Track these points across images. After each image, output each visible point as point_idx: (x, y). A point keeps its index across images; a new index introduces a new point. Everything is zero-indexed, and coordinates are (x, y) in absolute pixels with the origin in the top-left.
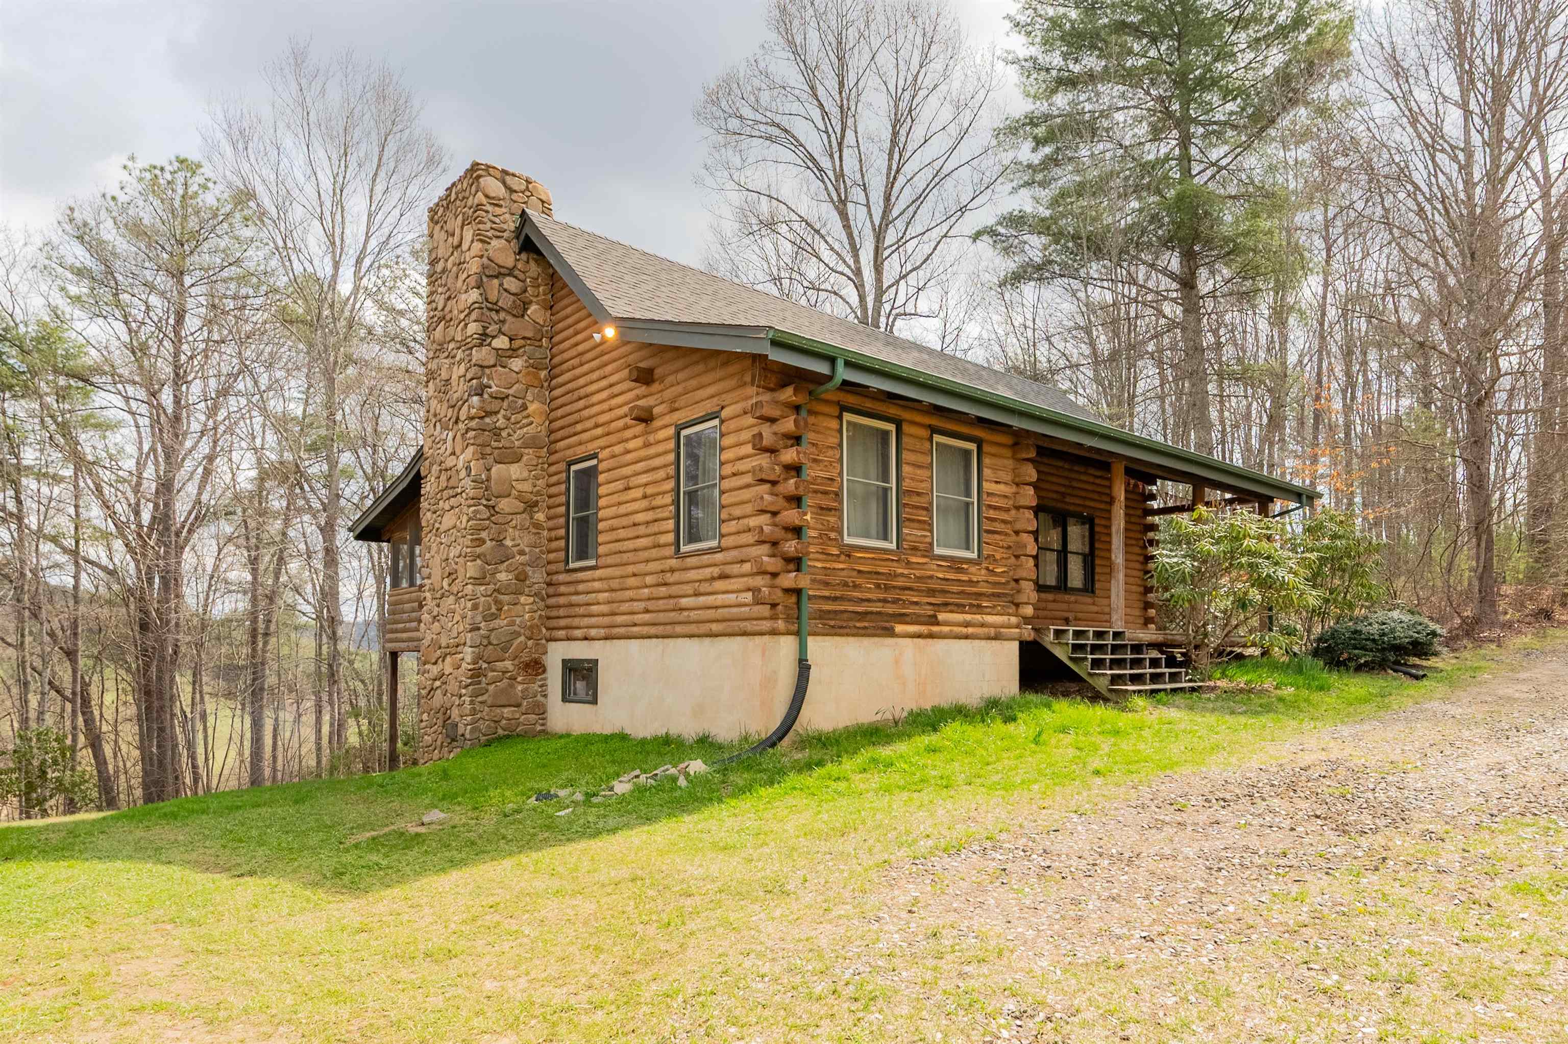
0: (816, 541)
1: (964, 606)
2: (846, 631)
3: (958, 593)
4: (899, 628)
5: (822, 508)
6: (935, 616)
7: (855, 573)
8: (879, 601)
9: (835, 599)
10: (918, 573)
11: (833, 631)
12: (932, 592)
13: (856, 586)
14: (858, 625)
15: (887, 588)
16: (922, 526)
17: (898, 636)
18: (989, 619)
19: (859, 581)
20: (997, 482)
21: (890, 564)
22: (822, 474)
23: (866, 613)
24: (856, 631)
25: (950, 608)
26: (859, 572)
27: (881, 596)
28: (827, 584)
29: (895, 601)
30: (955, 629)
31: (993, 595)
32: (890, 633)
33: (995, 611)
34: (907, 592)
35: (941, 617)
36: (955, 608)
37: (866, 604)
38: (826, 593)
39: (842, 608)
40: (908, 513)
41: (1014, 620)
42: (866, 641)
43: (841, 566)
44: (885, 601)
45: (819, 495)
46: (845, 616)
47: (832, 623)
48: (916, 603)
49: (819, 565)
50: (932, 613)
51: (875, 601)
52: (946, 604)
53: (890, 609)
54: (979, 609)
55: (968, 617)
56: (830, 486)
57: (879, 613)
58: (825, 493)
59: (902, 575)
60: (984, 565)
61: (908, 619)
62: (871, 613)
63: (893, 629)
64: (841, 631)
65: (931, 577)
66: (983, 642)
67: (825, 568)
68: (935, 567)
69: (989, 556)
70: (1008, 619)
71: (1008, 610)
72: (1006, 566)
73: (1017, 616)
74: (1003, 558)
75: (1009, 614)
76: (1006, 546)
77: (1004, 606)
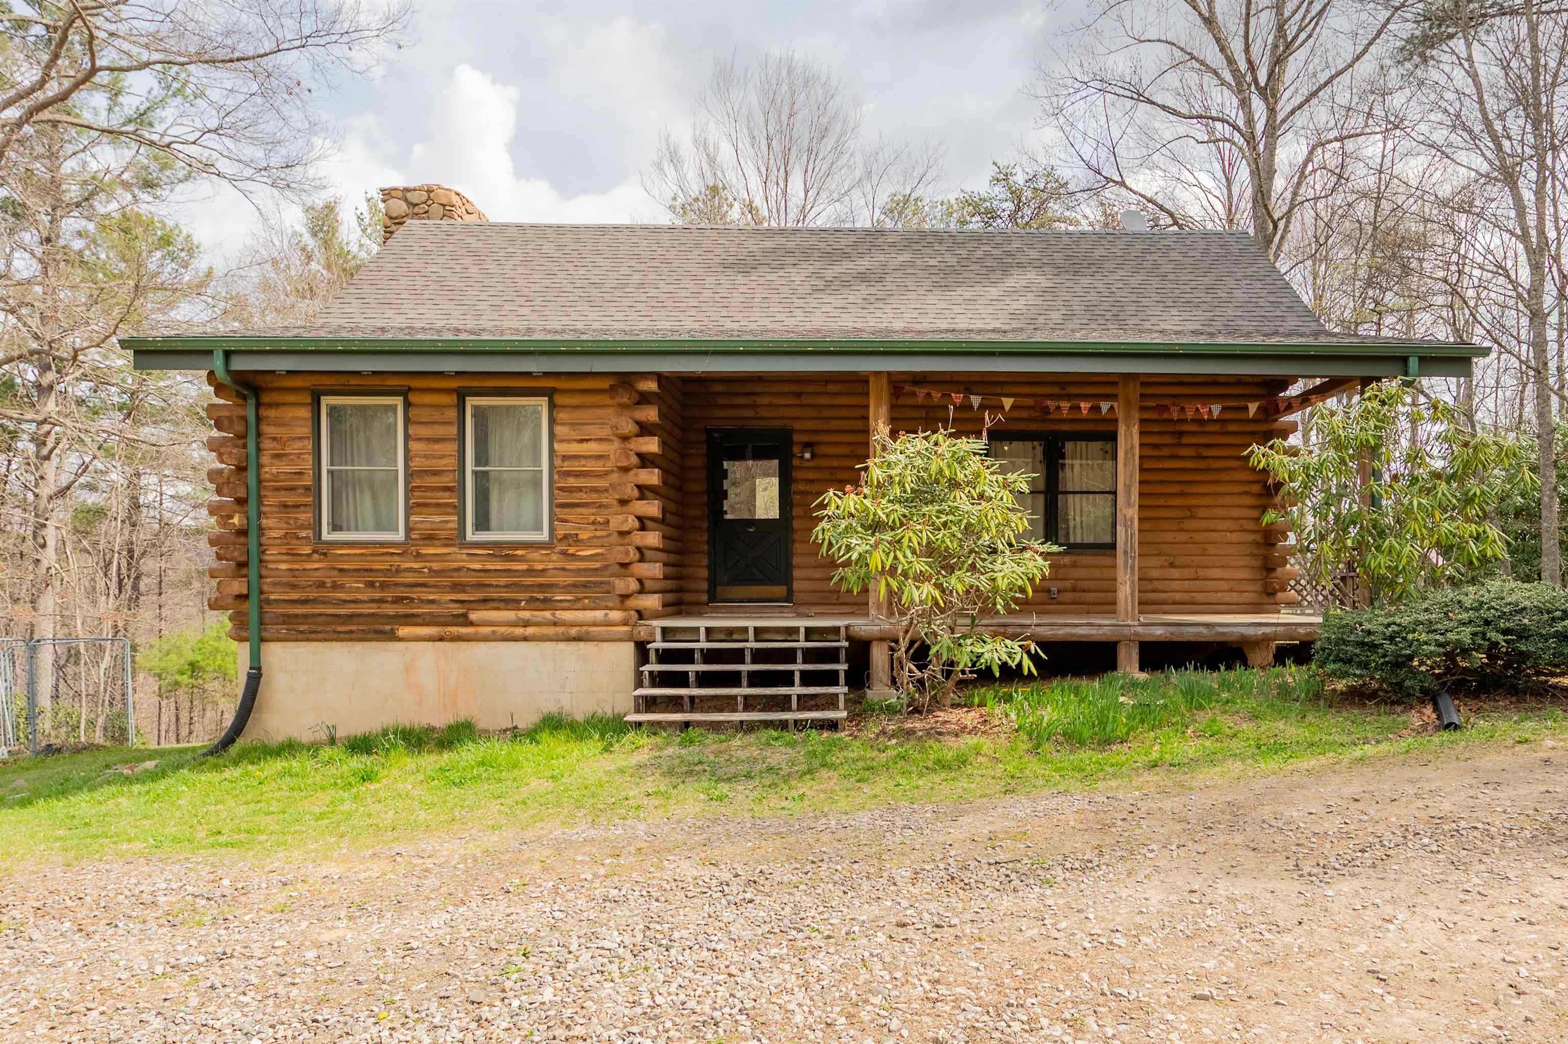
0: (278, 542)
1: (519, 601)
2: (320, 636)
3: (506, 586)
4: (403, 631)
5: (286, 506)
6: (465, 616)
7: (336, 573)
8: (372, 601)
9: (305, 602)
10: (435, 566)
11: (300, 636)
12: (457, 587)
13: (335, 587)
14: (340, 629)
15: (384, 586)
16: (441, 510)
17: (400, 639)
18: (568, 615)
19: (340, 580)
20: (582, 441)
21: (388, 558)
22: (288, 469)
23: (351, 616)
24: (335, 636)
25: (491, 605)
26: (341, 570)
27: (377, 595)
28: (294, 587)
29: (397, 600)
30: (502, 630)
31: (574, 585)
32: (392, 637)
33: (579, 605)
34: (415, 589)
35: (474, 616)
36: (502, 605)
37: (352, 605)
38: (295, 596)
39: (318, 611)
40: (419, 497)
41: (616, 615)
42: (359, 647)
43: (316, 565)
44: (382, 601)
45: (283, 492)
46: (320, 619)
47: (302, 628)
48: (433, 602)
49: (284, 566)
50: (461, 611)
51: (365, 602)
52: (485, 601)
53: (390, 610)
54: (547, 605)
55: (526, 615)
56: (300, 480)
57: (373, 615)
58: (293, 489)
59: (410, 570)
60: (558, 549)
61: (419, 620)
62: (360, 615)
63: (392, 631)
64: (314, 636)
65: (459, 569)
66: (562, 646)
67: (291, 570)
68: (464, 557)
69: (566, 537)
70: (606, 615)
71: (603, 604)
72: (603, 546)
73: (625, 610)
74: (596, 537)
75: (607, 608)
76: (601, 520)
77: (597, 598)
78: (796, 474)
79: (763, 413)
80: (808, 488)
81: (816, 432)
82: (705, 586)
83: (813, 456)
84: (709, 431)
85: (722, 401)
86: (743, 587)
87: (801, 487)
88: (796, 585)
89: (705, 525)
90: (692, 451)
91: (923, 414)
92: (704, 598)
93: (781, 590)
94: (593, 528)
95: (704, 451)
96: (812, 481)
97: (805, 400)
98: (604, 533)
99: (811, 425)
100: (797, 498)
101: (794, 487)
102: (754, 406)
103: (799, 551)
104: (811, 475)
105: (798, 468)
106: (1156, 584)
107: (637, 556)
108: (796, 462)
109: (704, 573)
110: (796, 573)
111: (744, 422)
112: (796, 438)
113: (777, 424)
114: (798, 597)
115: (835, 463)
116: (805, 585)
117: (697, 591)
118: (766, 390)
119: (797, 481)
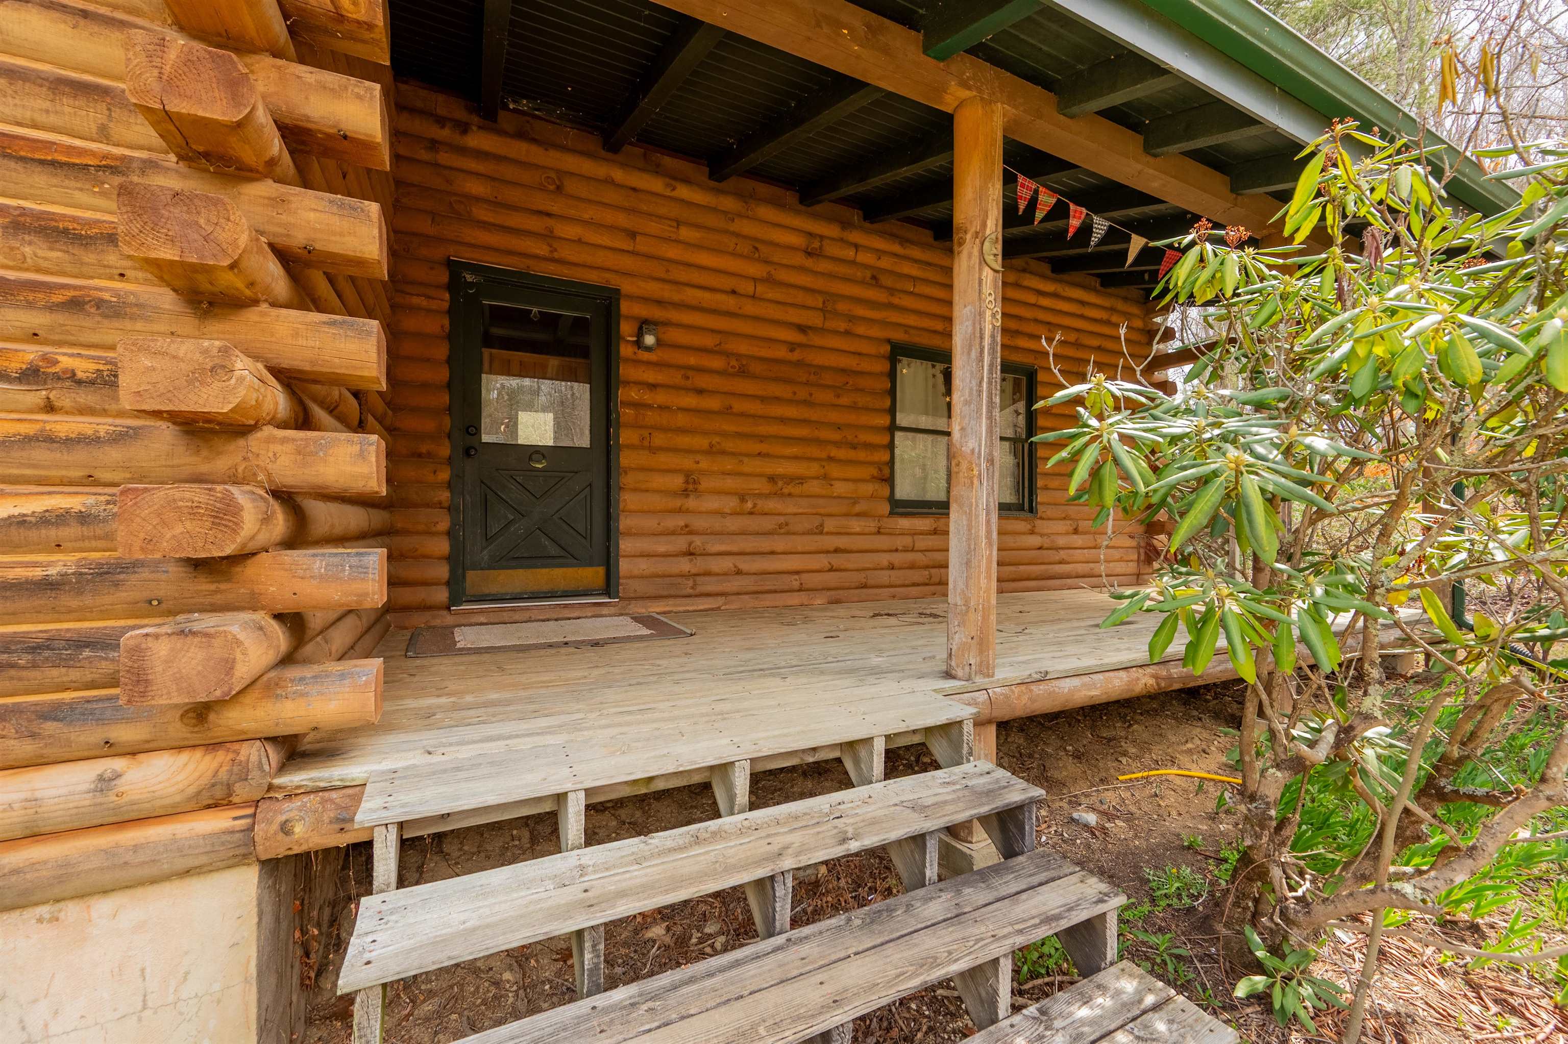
41: (160, 775)
70: (105, 782)
71: (93, 735)
72: (90, 481)
73: (213, 746)
74: (49, 439)
75: (110, 749)
76: (84, 367)
77: (52, 713)
78: (626, 371)
79: (566, 252)
80: (647, 397)
81: (659, 302)
82: (443, 571)
83: (659, 343)
84: (454, 268)
85: (482, 213)
86: (521, 572)
87: (634, 394)
88: (624, 566)
89: (445, 451)
90: (416, 300)
91: (819, 302)
92: (442, 595)
93: (594, 575)
94: (36, 397)
95: (446, 305)
96: (653, 387)
97: (642, 245)
98: (103, 426)
99: (652, 289)
100: (627, 413)
101: (623, 394)
102: (548, 236)
103: (631, 507)
104: (651, 376)
105: (627, 360)
106: (1063, 554)
107: (280, 524)
108: (626, 350)
109: (443, 546)
110: (626, 545)
111: (530, 262)
112: (625, 307)
113: (593, 278)
114: (627, 586)
115: (692, 360)
116: (643, 566)
117: (425, 583)
118: (572, 212)
119: (627, 383)
